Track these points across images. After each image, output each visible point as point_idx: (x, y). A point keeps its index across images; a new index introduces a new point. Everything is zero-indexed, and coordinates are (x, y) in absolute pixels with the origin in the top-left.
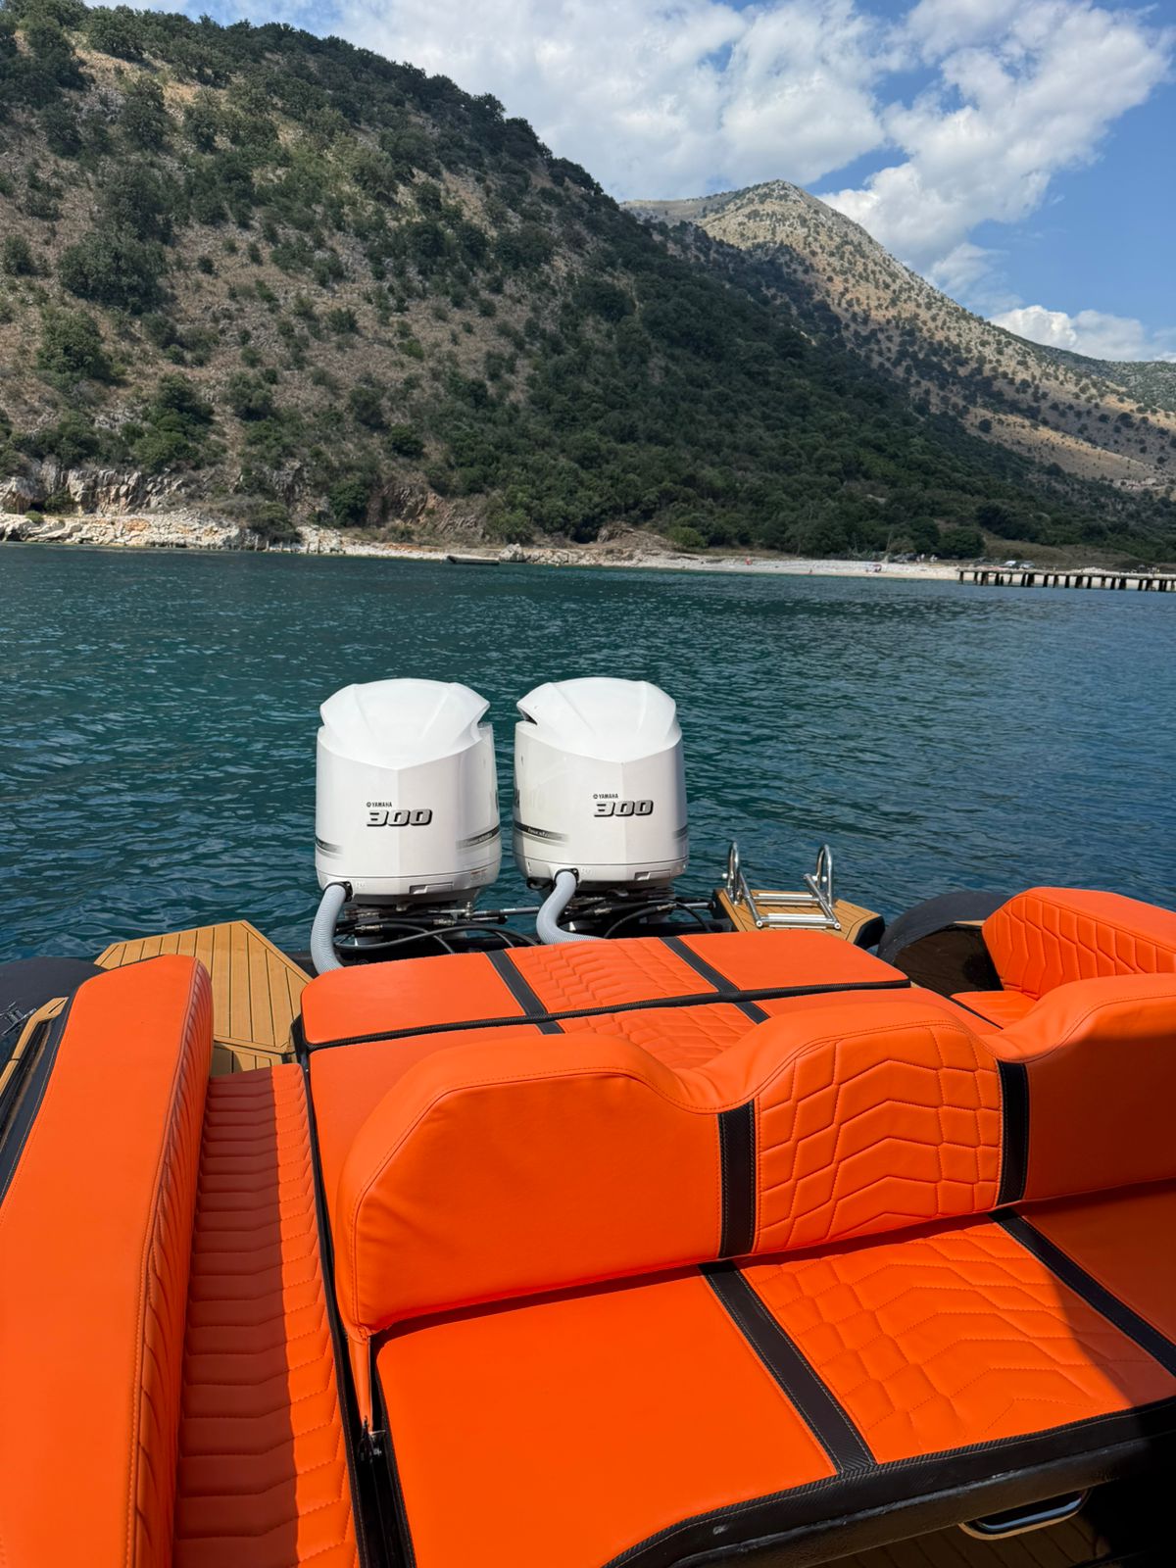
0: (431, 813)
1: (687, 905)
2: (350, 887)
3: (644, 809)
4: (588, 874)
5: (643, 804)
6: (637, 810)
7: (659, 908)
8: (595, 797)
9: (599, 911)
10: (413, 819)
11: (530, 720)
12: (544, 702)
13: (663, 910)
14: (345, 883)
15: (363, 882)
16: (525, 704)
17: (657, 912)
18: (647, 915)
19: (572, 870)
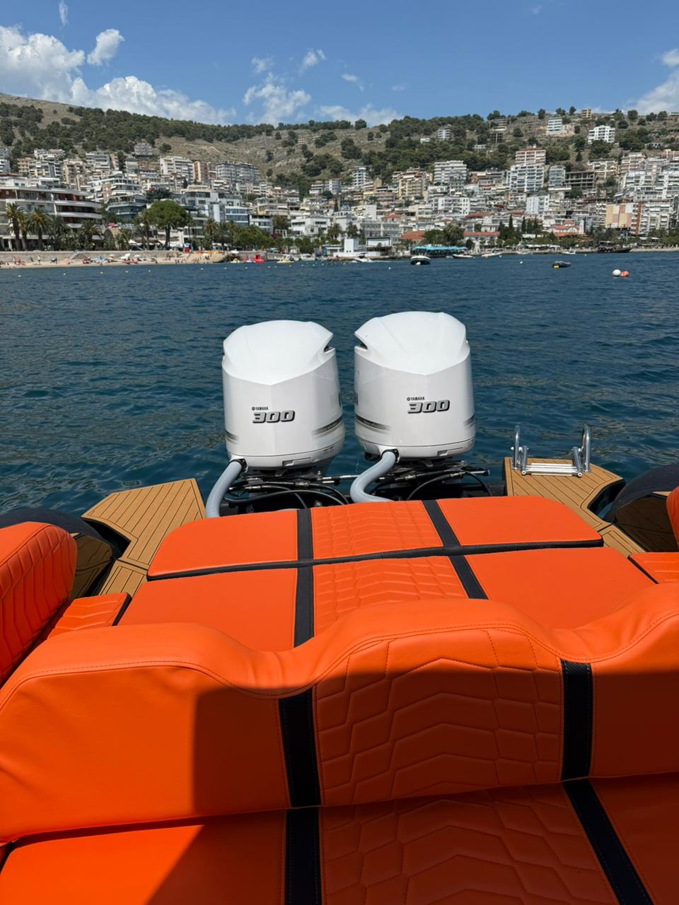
0: (294, 413)
1: (472, 473)
2: (245, 463)
3: (444, 406)
4: (404, 452)
5: (442, 403)
6: (438, 408)
7: (452, 475)
8: (408, 399)
9: (410, 477)
10: (282, 418)
11: (363, 346)
12: (372, 331)
13: (455, 477)
14: (241, 460)
15: (253, 459)
16: (361, 333)
17: (450, 478)
18: (445, 479)
19: (393, 451)
